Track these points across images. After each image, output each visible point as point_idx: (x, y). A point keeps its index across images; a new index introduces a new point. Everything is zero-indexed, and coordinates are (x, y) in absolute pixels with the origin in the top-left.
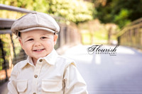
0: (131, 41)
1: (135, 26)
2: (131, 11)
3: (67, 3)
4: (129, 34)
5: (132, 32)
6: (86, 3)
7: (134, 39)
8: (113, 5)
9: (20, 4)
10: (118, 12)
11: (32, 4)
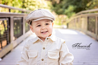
0: (76, 26)
1: (78, 16)
2: (76, 7)
3: (34, 2)
4: (74, 22)
5: (76, 20)
6: (46, 1)
7: (77, 25)
8: (64, 3)
9: (4, 2)
10: (67, 8)
11: (11, 2)
